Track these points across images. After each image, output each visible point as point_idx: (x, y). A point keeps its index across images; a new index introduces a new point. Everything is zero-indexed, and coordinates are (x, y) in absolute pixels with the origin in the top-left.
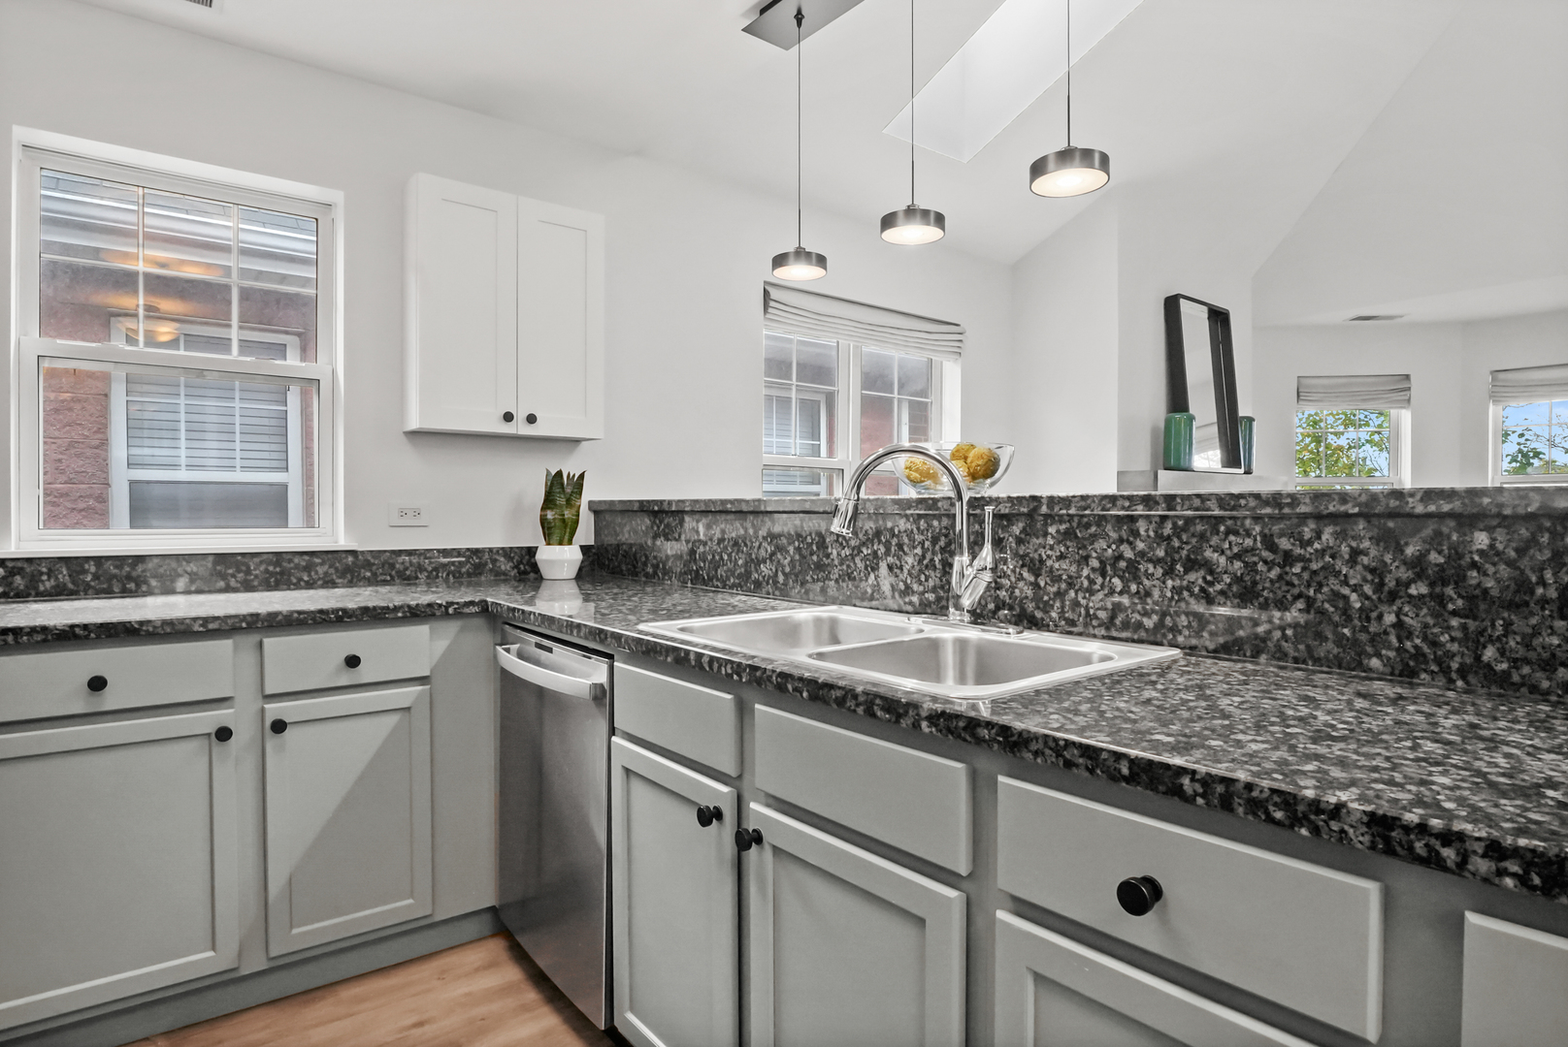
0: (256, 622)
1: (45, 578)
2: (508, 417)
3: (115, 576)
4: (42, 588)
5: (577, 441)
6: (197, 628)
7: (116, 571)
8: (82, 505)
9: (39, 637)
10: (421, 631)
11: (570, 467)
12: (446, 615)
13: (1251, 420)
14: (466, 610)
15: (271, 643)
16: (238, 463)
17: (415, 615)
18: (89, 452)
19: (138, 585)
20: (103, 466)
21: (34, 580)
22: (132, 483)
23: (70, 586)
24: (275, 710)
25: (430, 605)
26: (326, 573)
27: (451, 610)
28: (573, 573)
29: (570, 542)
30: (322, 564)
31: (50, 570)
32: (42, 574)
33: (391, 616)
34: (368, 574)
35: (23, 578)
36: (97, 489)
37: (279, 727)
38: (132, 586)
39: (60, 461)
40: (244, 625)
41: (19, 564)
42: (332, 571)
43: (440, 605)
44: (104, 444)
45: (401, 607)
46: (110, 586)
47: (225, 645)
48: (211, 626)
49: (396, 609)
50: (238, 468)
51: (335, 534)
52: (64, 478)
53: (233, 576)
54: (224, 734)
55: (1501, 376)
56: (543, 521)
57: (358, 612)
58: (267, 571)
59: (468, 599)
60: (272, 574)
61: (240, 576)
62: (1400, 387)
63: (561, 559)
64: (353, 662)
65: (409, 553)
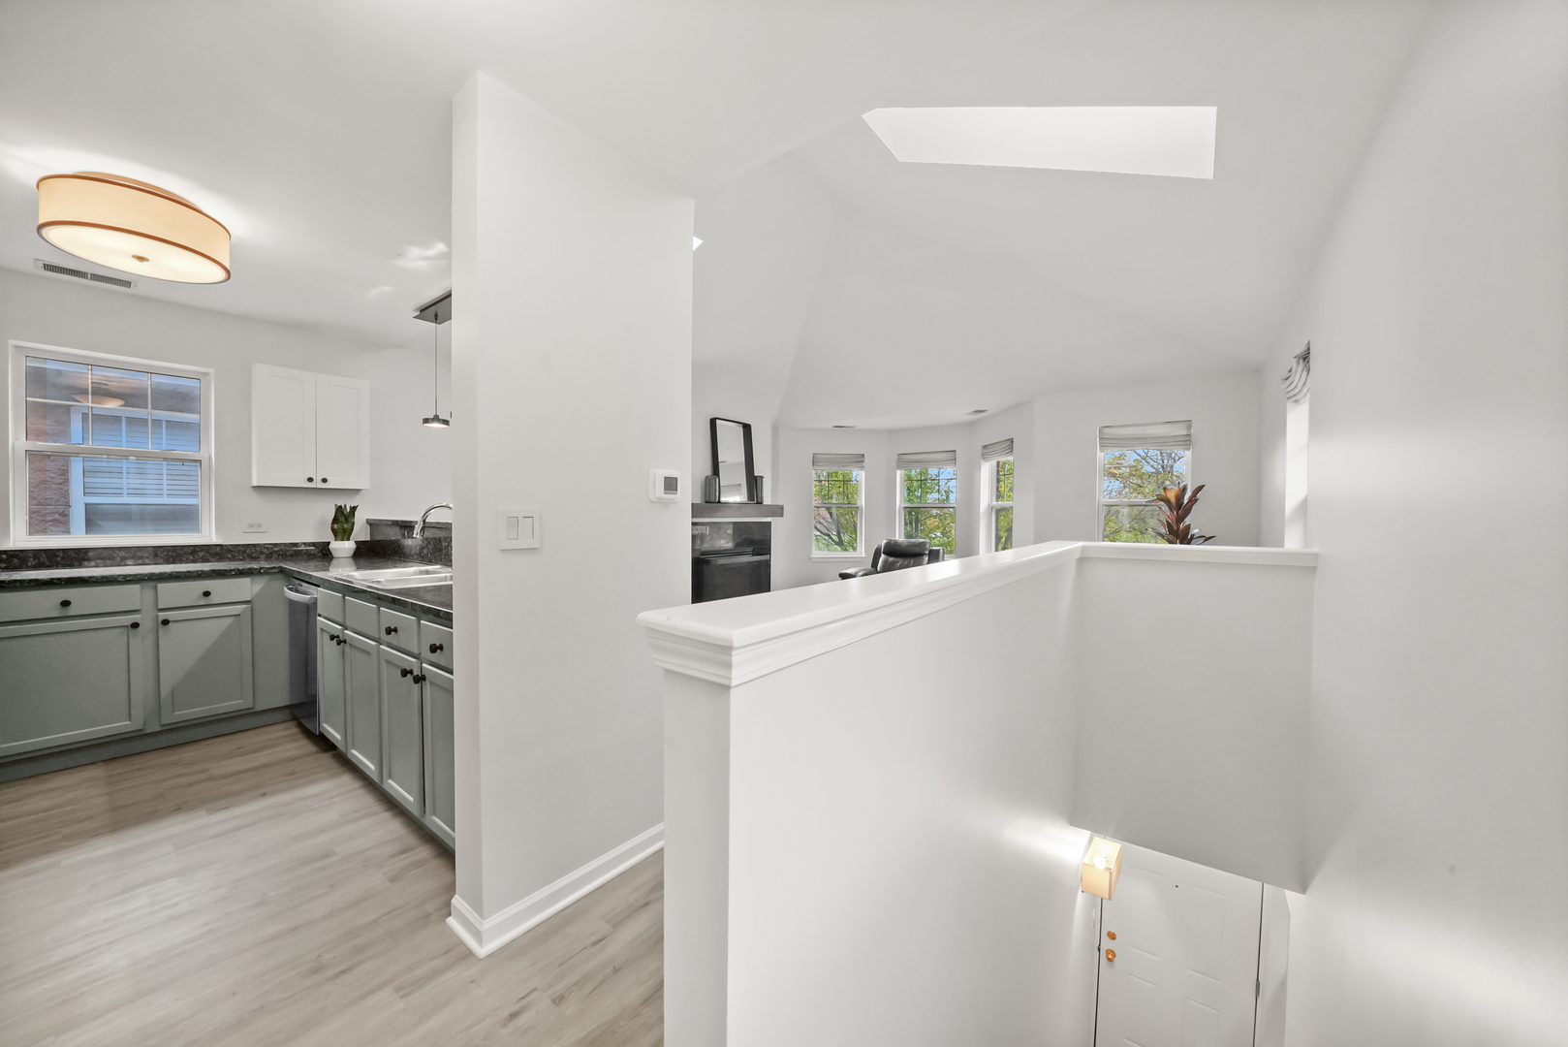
0: (153, 578)
1: (32, 559)
2: (310, 480)
3: (75, 558)
4: (31, 565)
5: (360, 490)
6: (120, 579)
8: (49, 518)
9: (35, 584)
10: (246, 581)
11: (348, 503)
12: (260, 573)
13: (762, 477)
14: (272, 572)
15: (161, 586)
16: (165, 492)
17: (241, 573)
20: (65, 496)
21: (25, 560)
22: (86, 505)
24: (163, 615)
25: (250, 569)
26: (203, 556)
27: (262, 571)
28: (351, 553)
29: (348, 539)
30: (201, 551)
31: (34, 556)
32: (30, 558)
33: (228, 574)
34: (230, 556)
35: (18, 560)
36: (61, 509)
37: (166, 622)
40: (146, 578)
41: (16, 553)
42: (207, 554)
43: (255, 569)
44: (66, 481)
45: (233, 570)
46: (73, 562)
47: (136, 587)
48: (128, 579)
49: (231, 570)
50: (165, 495)
51: (208, 534)
52: (35, 502)
53: (147, 557)
54: (135, 625)
55: (902, 456)
56: (333, 530)
57: (209, 573)
58: (167, 555)
59: (272, 567)
60: (172, 556)
61: (152, 557)
62: (859, 460)
63: (343, 548)
64: (206, 595)
65: (254, 545)
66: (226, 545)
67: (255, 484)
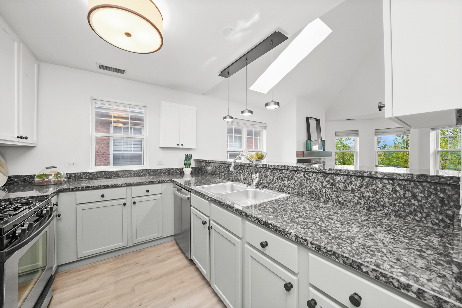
0: (130, 184)
1: (95, 175)
2: (178, 144)
3: (108, 175)
4: (95, 177)
5: (192, 148)
6: (120, 186)
7: (108, 174)
8: (105, 158)
10: (160, 185)
11: (189, 153)
12: (165, 182)
13: (324, 140)
14: (168, 181)
15: (134, 188)
16: (133, 150)
17: (159, 182)
18: (106, 149)
19: (112, 176)
20: (109, 151)
21: (94, 176)
22: (114, 154)
23: (100, 177)
24: (134, 200)
25: (161, 180)
26: (145, 173)
27: (165, 181)
28: (190, 173)
29: (189, 167)
30: (144, 172)
31: (96, 174)
32: (95, 174)
33: (155, 183)
34: (153, 173)
35: (92, 175)
36: (107, 155)
37: (134, 203)
38: (111, 176)
39: (101, 150)
40: (128, 185)
41: (91, 173)
42: (146, 173)
43: (163, 181)
44: (109, 147)
46: (107, 176)
47: (125, 188)
48: (122, 185)
49: (155, 181)
51: (147, 166)
52: (102, 153)
53: (128, 174)
54: (125, 204)
56: (185, 164)
57: (149, 182)
58: (134, 173)
59: (169, 179)
60: (136, 174)
61: (130, 174)
62: (356, 133)
63: (188, 171)
64: (148, 191)
65: (160, 169)
66: (152, 170)
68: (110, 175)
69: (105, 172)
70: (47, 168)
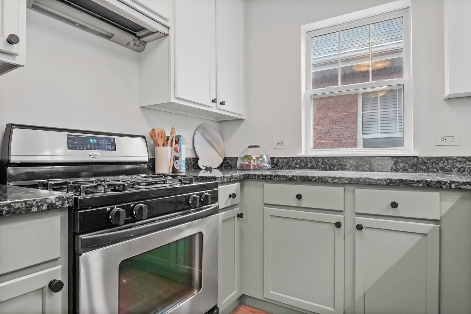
1: (309, 163)
3: (327, 163)
4: (308, 166)
6: (330, 181)
7: (327, 162)
9: (284, 179)
10: (435, 195)
12: (450, 188)
14: (463, 187)
15: (359, 191)
17: (428, 186)
18: (351, 130)
19: (334, 167)
20: (355, 134)
21: (306, 164)
22: (364, 139)
23: (315, 166)
24: (360, 220)
25: (439, 182)
26: (404, 166)
27: (453, 186)
30: (402, 162)
31: (310, 161)
32: (308, 162)
33: (416, 185)
34: (424, 168)
35: (304, 163)
37: (360, 227)
38: (332, 167)
40: (347, 182)
41: (303, 159)
42: (406, 165)
43: (446, 183)
45: (422, 181)
46: (326, 167)
47: (340, 189)
48: (335, 181)
49: (418, 182)
50: (398, 132)
51: (411, 150)
52: (345, 138)
53: (365, 165)
54: (338, 225)
57: (398, 182)
59: (465, 181)
61: (368, 165)
64: (394, 205)
65: (447, 159)
66: (422, 158)
67: (447, 93)
68: (331, 164)
69: (323, 158)
70: (250, 147)
